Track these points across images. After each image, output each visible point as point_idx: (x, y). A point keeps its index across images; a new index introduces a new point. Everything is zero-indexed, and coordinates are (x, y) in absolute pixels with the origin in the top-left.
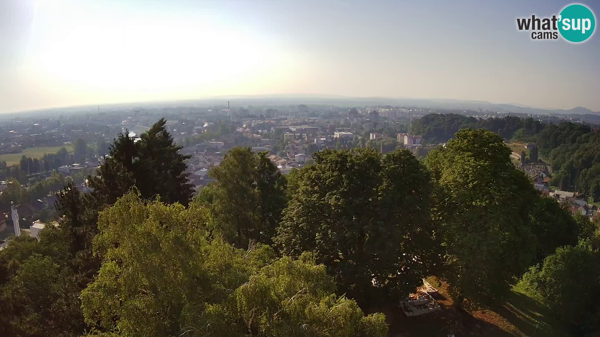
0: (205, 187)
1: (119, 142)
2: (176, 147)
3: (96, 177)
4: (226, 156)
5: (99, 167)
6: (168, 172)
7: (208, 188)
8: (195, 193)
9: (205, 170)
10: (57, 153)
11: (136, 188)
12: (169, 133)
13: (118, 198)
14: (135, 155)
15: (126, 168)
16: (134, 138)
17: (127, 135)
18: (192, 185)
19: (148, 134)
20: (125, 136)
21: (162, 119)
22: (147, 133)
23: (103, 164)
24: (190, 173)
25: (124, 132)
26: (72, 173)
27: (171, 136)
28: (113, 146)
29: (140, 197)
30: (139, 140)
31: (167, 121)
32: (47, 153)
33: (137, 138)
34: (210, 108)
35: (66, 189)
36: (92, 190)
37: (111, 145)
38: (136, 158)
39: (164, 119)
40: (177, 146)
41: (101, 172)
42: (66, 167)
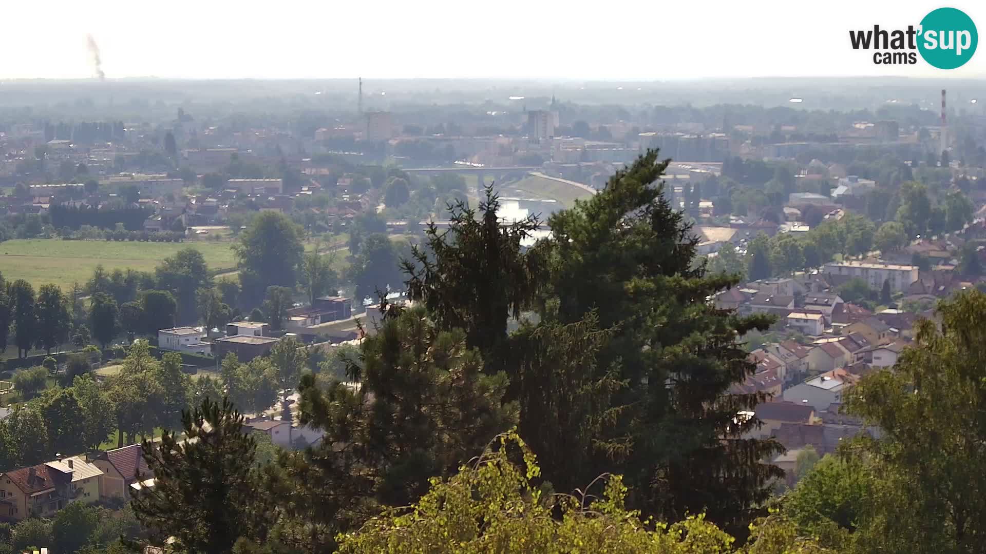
0: (827, 457)
1: (451, 240)
2: (706, 277)
3: (336, 384)
4: (925, 328)
5: (355, 343)
6: (668, 381)
7: (839, 465)
8: (782, 481)
9: (830, 383)
10: (159, 272)
11: (521, 443)
12: (677, 217)
13: (433, 482)
14: (523, 298)
15: (479, 356)
16: (521, 228)
17: (491, 216)
18: (770, 446)
19: (584, 217)
20: (479, 217)
21: (652, 155)
22: (579, 210)
23: (373, 333)
24: (763, 391)
25: (475, 198)
26: (225, 362)
27: (687, 227)
28: (423, 259)
29: (535, 482)
30: (546, 240)
31: (671, 165)
32: (109, 269)
33: (535, 227)
34: (863, 116)
35: (193, 425)
36: (315, 436)
37: (415, 252)
38: (526, 315)
39: (659, 153)
40: (712, 272)
41: (362, 365)
42: (200, 333)
